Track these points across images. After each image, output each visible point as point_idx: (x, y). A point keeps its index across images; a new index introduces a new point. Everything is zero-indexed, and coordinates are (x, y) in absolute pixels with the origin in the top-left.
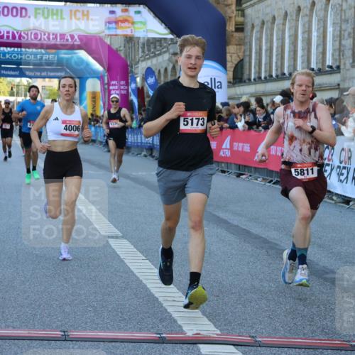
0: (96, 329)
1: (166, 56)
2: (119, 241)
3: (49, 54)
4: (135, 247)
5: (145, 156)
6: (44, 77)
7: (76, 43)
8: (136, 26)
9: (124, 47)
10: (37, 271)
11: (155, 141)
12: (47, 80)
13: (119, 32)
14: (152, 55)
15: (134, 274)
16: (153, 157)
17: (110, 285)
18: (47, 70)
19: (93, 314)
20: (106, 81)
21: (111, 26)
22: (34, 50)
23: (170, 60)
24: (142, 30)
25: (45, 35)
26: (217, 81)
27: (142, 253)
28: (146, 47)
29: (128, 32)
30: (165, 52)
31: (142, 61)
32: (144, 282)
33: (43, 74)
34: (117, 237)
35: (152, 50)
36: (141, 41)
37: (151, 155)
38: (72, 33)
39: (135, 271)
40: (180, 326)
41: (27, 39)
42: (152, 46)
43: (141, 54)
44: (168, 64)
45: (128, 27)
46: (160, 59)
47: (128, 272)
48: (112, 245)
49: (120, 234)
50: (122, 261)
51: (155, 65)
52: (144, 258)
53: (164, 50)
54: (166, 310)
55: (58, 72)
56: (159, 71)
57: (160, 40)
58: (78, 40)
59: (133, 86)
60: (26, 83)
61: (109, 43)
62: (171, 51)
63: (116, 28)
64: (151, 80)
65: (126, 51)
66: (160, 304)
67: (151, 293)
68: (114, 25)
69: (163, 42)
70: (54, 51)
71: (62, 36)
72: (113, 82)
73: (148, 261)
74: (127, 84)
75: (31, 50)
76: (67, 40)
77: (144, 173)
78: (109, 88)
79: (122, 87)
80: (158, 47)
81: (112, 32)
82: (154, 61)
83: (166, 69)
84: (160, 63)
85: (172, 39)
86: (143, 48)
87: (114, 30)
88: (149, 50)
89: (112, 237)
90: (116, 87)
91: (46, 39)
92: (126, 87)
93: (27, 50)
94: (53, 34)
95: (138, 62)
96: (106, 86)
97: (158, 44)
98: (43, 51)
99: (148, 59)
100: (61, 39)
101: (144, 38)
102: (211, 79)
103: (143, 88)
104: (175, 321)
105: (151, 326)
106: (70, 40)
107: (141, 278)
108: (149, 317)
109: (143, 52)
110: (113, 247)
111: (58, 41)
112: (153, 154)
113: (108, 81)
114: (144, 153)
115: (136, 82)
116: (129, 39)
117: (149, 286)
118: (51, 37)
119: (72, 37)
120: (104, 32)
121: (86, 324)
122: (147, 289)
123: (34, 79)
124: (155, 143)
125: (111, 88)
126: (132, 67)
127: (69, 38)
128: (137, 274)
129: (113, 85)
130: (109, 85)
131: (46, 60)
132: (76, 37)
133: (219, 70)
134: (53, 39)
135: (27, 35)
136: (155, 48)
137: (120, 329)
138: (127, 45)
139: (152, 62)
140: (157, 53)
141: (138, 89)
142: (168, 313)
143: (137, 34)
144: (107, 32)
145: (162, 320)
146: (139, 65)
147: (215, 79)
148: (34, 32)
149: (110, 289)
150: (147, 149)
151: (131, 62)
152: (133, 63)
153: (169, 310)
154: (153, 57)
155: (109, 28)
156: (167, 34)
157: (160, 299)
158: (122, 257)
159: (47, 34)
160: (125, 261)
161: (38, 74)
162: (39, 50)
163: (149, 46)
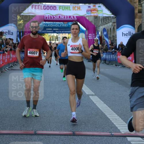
0: (86, 131)
1: (111, 24)
2: (94, 97)
3: (64, 24)
4: (100, 99)
5: (103, 63)
6: (63, 33)
7: (75, 19)
8: (99, 12)
9: (94, 20)
10: (62, 109)
11: (107, 57)
12: (64, 34)
13: (92, 14)
14: (105, 23)
15: (100, 110)
16: (106, 63)
17: (91, 114)
18: (64, 30)
19: (84, 125)
20: (87, 34)
21: (88, 12)
22: (59, 23)
23: (112, 25)
24: (101, 14)
25: (63, 16)
26: (131, 33)
27: (103, 101)
28: (102, 20)
29: (96, 14)
30: (110, 22)
31: (101, 26)
32: (104, 112)
33: (63, 32)
34: (93, 95)
35: (105, 21)
36: (101, 18)
37: (105, 63)
38: (73, 16)
39: (100, 108)
40: (119, 130)
41: (56, 18)
42: (105, 20)
43: (100, 23)
44: (111, 27)
45: (96, 13)
46: (108, 25)
47: (98, 109)
48: (91, 98)
49: (94, 94)
50: (95, 104)
51: (106, 27)
52: (104, 103)
53: (110, 21)
54: (113, 123)
55: (68, 31)
56: (108, 30)
57: (108, 17)
58: (76, 18)
59: (98, 35)
60: (56, 36)
61: (88, 19)
62: (113, 21)
63: (91, 13)
64: (105, 33)
65: (94, 22)
66: (111, 121)
67: (107, 117)
68: (90, 12)
69: (109, 18)
70: (66, 23)
71: (70, 17)
72: (90, 34)
73: (105, 104)
74: (95, 35)
75: (57, 23)
76: (72, 18)
77: (103, 70)
78: (88, 37)
79: (93, 36)
80: (107, 20)
81: (89, 15)
82: (106, 25)
83: (111, 29)
84: (108, 26)
85: (113, 17)
86: (101, 21)
87: (90, 14)
88: (104, 21)
89: (91, 95)
90: (91, 36)
91: (64, 18)
92: (95, 36)
93: (56, 23)
94: (66, 16)
95: (99, 26)
96: (87, 36)
97: (107, 19)
98: (62, 23)
99: (103, 25)
100: (69, 18)
101: (102, 17)
102: (129, 32)
103: (101, 36)
104: (117, 128)
105: (107, 130)
106: (73, 18)
107: (103, 111)
108: (106, 126)
109: (101, 22)
110: (92, 99)
111: (68, 19)
112: (106, 62)
113: (88, 34)
114: (102, 62)
115: (99, 34)
116: (96, 17)
117: (106, 114)
118: (65, 17)
119: (74, 17)
120: (86, 15)
121: (82, 129)
122: (105, 115)
123: (59, 34)
124: (107, 58)
125: (89, 36)
126: (97, 28)
127: (72, 17)
128: (101, 110)
129: (90, 35)
130: (88, 35)
131: (63, 26)
132: (75, 17)
133: (132, 28)
134: (66, 18)
135: (56, 17)
136: (106, 20)
137: (95, 131)
138: (95, 20)
139: (105, 26)
140: (107, 22)
141: (100, 37)
142: (114, 125)
143: (99, 15)
144: (87, 15)
145: (111, 128)
146: (100, 27)
147: (130, 32)
148: (59, 16)
149: (91, 116)
150: (103, 60)
151: (97, 26)
152: (98, 26)
153: (114, 123)
154: (105, 24)
155: (88, 13)
156: (111, 15)
157: (111, 119)
158: (95, 103)
159: (64, 16)
160: (97, 104)
161: (61, 32)
162: (61, 23)
163: (104, 20)
